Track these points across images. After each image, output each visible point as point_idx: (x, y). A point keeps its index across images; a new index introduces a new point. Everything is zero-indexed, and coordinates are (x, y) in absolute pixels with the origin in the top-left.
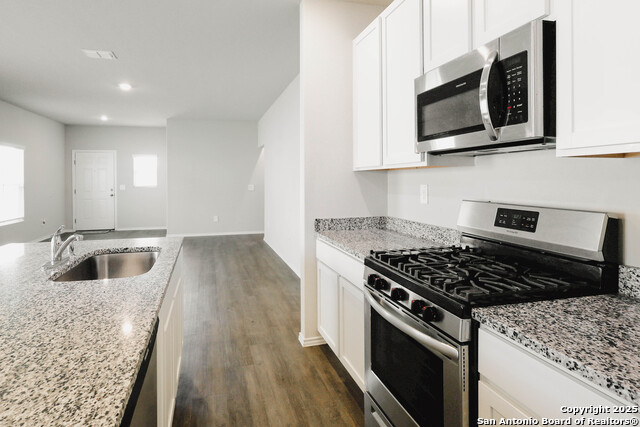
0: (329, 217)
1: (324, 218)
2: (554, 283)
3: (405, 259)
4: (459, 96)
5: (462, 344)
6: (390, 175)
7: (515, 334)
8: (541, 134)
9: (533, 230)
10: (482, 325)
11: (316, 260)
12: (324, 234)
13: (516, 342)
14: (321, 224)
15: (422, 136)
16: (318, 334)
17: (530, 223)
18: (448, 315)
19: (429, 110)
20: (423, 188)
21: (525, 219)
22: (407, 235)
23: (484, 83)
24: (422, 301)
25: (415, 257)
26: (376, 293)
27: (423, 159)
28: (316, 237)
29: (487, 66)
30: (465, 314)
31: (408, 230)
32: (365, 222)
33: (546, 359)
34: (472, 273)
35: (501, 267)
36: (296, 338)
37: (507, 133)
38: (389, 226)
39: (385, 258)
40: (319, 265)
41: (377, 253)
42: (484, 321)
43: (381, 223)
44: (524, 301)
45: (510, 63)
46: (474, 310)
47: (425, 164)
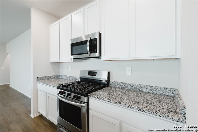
0: (42, 76)
1: (40, 77)
2: (101, 86)
3: (69, 85)
4: (82, 46)
5: (86, 103)
6: (60, 64)
7: (98, 98)
8: (99, 56)
9: (96, 76)
10: (90, 97)
11: (37, 90)
12: (40, 81)
13: (98, 99)
14: (39, 79)
15: (72, 54)
16: (38, 112)
17: (95, 74)
18: (82, 97)
19: (74, 48)
20: (70, 67)
21: (94, 73)
22: (66, 79)
23: (88, 44)
24: (76, 95)
25: (71, 84)
26: (61, 96)
27: (72, 60)
28: (37, 83)
29: (89, 40)
30: (86, 96)
31: (66, 78)
32: (53, 77)
33: (104, 101)
34: (86, 86)
35: (90, 84)
36: (29, 116)
37: (93, 55)
38: (60, 77)
39: (64, 86)
40: (39, 91)
41: (61, 85)
42: (91, 97)
43: (58, 77)
44: (97, 91)
45: (93, 40)
46: (88, 95)
47: (72, 61)
